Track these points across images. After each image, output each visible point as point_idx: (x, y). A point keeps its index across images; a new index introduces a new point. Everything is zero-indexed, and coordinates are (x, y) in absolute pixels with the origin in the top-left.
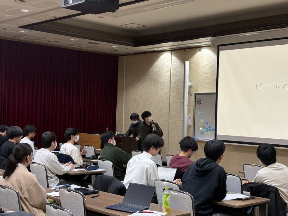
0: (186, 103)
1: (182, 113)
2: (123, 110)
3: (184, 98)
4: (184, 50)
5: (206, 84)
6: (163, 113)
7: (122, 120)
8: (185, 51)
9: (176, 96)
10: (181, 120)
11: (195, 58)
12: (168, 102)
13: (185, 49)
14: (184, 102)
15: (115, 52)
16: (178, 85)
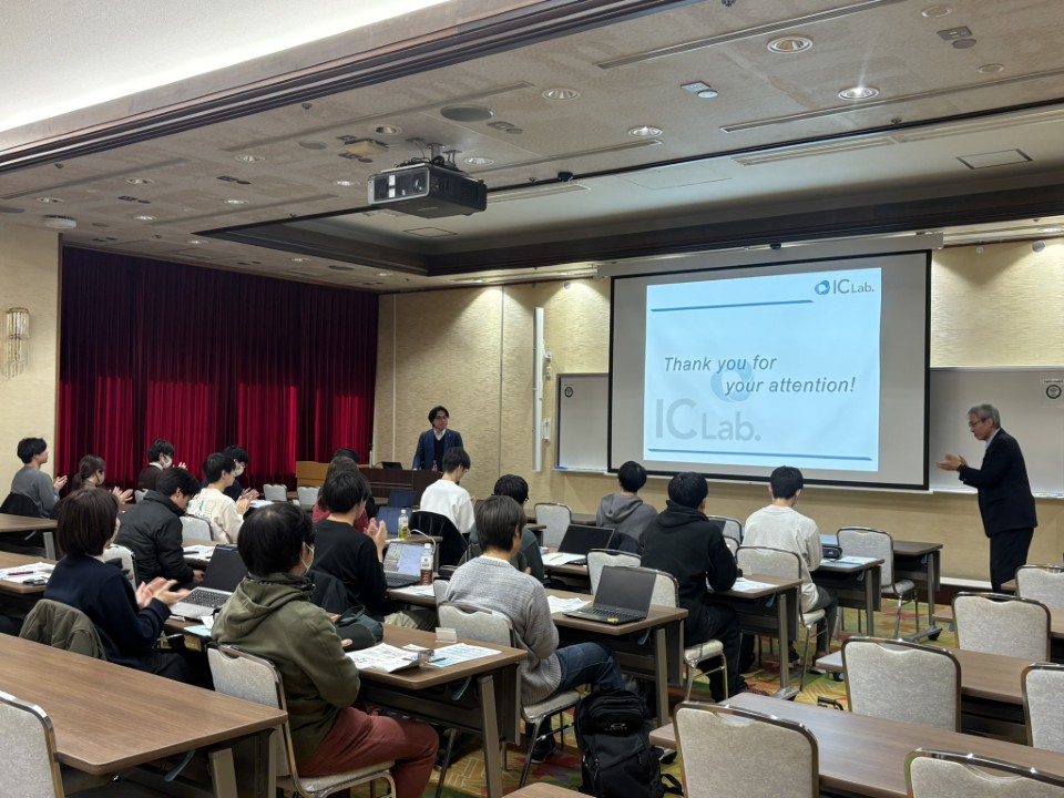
0: (539, 394)
1: (531, 415)
2: (392, 411)
3: (534, 386)
4: (530, 285)
5: (581, 356)
6: (487, 416)
7: (389, 431)
8: (534, 287)
9: (514, 379)
10: (528, 430)
11: (557, 303)
12: (498, 393)
13: (534, 282)
14: (534, 391)
15: (376, 287)
16: (518, 357)
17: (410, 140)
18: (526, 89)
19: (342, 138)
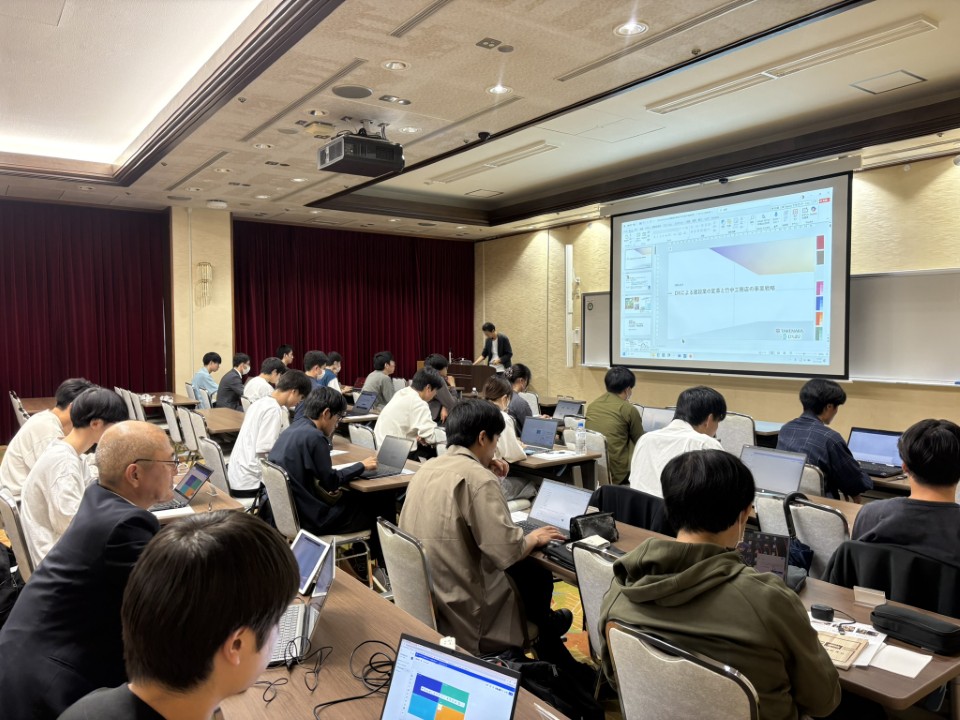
4: (566, 228)
5: (600, 279)
6: (539, 326)
9: (555, 300)
11: (582, 239)
12: (546, 310)
14: (565, 307)
17: (344, 119)
18: (366, 65)
19: (298, 123)
